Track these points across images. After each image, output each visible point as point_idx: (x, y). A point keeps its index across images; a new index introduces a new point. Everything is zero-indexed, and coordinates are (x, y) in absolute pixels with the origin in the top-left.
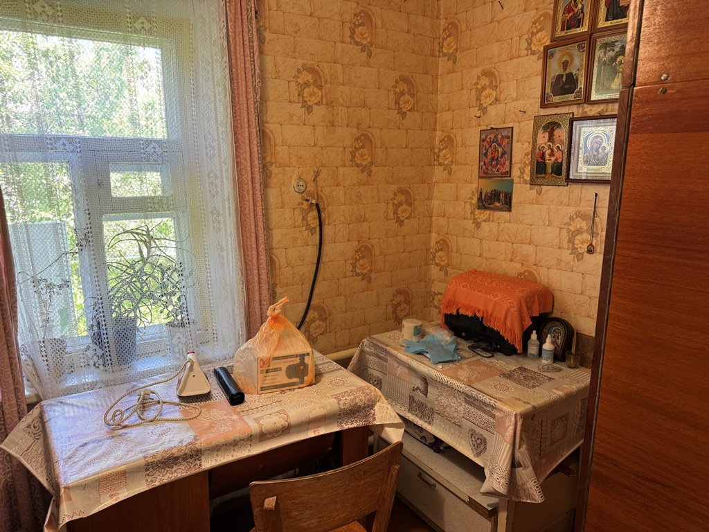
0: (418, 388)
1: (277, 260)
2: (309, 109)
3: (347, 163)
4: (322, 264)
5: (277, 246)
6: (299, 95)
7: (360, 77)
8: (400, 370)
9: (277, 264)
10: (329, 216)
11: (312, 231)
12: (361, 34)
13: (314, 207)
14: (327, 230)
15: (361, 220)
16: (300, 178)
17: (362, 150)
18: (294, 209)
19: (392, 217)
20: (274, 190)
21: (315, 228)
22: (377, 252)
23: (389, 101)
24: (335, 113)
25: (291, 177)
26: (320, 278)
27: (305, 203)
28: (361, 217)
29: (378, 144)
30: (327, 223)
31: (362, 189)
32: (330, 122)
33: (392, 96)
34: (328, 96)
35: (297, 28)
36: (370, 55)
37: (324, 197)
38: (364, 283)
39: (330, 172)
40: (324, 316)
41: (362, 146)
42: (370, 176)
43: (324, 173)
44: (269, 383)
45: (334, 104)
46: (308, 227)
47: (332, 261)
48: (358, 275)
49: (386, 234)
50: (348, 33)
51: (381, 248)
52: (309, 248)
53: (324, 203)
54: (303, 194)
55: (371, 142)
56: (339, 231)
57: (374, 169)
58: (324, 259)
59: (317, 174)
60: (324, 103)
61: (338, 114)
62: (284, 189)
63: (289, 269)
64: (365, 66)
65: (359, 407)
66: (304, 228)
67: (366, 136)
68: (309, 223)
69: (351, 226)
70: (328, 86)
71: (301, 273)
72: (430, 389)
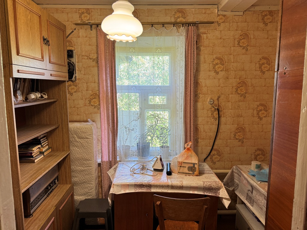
0: (250, 190)
1: (199, 129)
2: (217, 73)
3: (233, 93)
4: (220, 133)
5: (200, 124)
6: (213, 68)
7: (241, 59)
8: (245, 182)
9: (200, 130)
10: (224, 114)
11: (215, 119)
12: (243, 43)
13: (217, 110)
14: (223, 119)
15: (239, 116)
16: (211, 99)
17: (241, 88)
18: (208, 110)
19: (256, 116)
20: (200, 103)
21: (217, 118)
22: (247, 130)
23: (256, 67)
24: (229, 74)
25: (207, 98)
26: (218, 138)
27: (213, 108)
28: (239, 115)
29: (250, 85)
30: (222, 116)
31: (240, 103)
32: (227, 77)
33: (258, 65)
34: (226, 68)
35: (214, 44)
36: (247, 50)
37: (222, 106)
38: (240, 143)
39: (225, 96)
40: (219, 154)
41: (241, 86)
42: (245, 98)
43: (222, 97)
44: (181, 171)
45: (229, 70)
46: (214, 117)
47: (224, 132)
48: (237, 139)
49: (252, 123)
50: (237, 43)
51: (249, 129)
52: (214, 126)
53: (221, 108)
54: (212, 105)
55: (246, 84)
56: (228, 120)
57: (247, 95)
58: (220, 131)
59: (219, 97)
60: (224, 70)
61: (230, 74)
62: (204, 103)
63: (204, 133)
64: (244, 55)
65: (213, 188)
66: (212, 118)
67: (244, 82)
68: (214, 116)
69: (234, 118)
70: (226, 64)
71: (210, 135)
72: (254, 191)
